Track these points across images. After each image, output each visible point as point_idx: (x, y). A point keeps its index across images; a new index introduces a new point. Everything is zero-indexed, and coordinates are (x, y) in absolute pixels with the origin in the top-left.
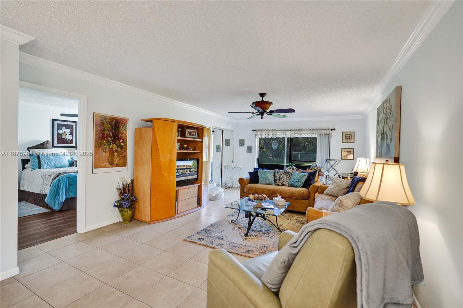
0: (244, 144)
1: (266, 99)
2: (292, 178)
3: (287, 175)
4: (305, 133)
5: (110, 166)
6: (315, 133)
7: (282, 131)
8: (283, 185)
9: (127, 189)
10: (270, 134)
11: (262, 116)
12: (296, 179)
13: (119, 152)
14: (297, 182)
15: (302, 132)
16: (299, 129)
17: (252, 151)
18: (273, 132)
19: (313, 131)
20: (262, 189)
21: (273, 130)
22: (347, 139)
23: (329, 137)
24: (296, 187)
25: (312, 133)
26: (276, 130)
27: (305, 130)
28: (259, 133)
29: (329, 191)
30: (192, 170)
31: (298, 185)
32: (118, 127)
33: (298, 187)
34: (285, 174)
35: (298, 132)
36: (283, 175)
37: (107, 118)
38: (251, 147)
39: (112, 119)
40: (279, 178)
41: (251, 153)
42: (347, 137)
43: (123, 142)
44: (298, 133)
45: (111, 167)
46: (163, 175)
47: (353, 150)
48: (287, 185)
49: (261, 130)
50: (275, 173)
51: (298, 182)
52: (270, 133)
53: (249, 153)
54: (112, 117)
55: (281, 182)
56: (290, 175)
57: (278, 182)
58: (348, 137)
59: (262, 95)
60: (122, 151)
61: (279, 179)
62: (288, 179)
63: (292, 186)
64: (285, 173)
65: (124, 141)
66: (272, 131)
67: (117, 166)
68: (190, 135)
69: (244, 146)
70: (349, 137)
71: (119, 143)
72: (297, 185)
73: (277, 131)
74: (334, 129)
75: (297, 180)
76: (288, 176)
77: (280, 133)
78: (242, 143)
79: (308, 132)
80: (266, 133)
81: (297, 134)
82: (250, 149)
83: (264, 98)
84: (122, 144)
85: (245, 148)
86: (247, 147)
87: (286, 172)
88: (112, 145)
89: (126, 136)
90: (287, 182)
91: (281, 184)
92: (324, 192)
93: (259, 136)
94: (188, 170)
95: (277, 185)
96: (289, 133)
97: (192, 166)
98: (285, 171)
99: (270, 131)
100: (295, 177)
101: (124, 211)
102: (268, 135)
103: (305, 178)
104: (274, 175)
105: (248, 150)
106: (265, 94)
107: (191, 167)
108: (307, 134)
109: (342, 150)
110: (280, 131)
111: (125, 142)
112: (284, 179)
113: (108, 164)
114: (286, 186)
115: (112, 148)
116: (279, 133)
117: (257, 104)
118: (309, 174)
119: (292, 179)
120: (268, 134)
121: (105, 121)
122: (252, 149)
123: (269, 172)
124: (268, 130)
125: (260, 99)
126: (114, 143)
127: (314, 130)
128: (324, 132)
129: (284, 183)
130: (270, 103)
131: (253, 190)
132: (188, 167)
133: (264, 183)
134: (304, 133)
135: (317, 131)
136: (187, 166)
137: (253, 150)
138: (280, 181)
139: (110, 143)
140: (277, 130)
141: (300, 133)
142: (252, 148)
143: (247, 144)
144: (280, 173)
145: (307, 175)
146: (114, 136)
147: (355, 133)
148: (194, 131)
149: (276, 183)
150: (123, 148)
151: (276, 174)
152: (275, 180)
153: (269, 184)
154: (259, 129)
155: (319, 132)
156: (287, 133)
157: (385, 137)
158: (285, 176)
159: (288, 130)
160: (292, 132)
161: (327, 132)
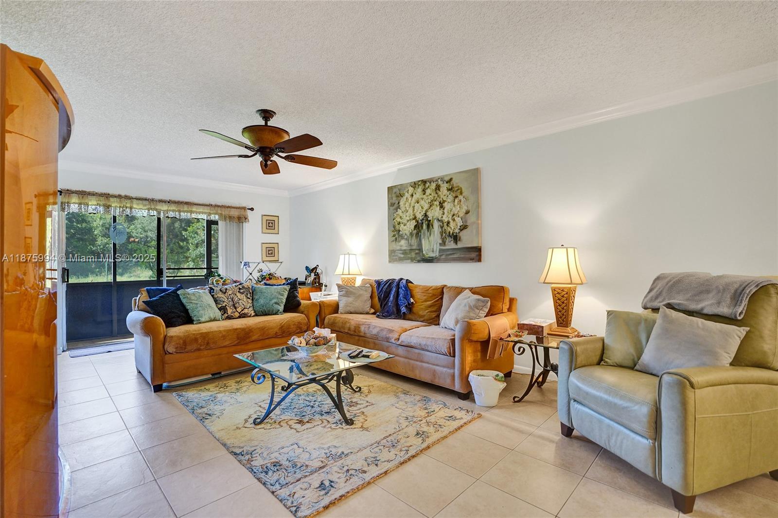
3: (247, 294)
4: (201, 210)
6: (219, 212)
7: (145, 202)
8: (243, 316)
12: (271, 300)
14: (276, 303)
15: (194, 209)
18: (121, 202)
19: (216, 208)
21: (120, 196)
22: (269, 226)
23: (241, 221)
25: (215, 212)
27: (200, 205)
28: (74, 200)
29: (350, 307)
31: (281, 310)
33: (276, 313)
34: (242, 293)
35: (186, 208)
36: (238, 294)
40: (231, 303)
42: (269, 223)
47: (278, 246)
48: (252, 315)
50: (210, 293)
51: (278, 304)
52: (112, 202)
55: (239, 310)
56: (250, 293)
57: (230, 311)
58: (271, 225)
61: (234, 305)
62: (250, 301)
63: (264, 313)
64: (242, 291)
66: (117, 200)
70: (272, 223)
72: (279, 310)
73: (134, 201)
74: (252, 209)
76: (249, 296)
77: (141, 207)
79: (207, 210)
80: (99, 202)
87: (243, 287)
90: (252, 309)
91: (237, 315)
92: (339, 311)
93: (73, 208)
95: (229, 318)
96: (163, 208)
98: (240, 287)
99: (112, 199)
102: (107, 207)
103: (286, 295)
109: (262, 246)
110: (140, 202)
112: (244, 303)
114: (250, 316)
116: (138, 204)
118: (290, 285)
119: (262, 301)
120: (108, 204)
124: (107, 196)
127: (218, 206)
128: (235, 213)
129: (246, 311)
131: (196, 340)
133: (208, 319)
134: (198, 211)
135: (223, 209)
138: (236, 308)
140: (130, 198)
141: (190, 209)
144: (230, 293)
145: (288, 288)
147: (280, 219)
149: (226, 315)
152: (223, 309)
153: (215, 320)
154: (74, 189)
156: (159, 207)
157: (436, 225)
158: (243, 297)
159: (161, 201)
160: (173, 207)
161: (241, 213)
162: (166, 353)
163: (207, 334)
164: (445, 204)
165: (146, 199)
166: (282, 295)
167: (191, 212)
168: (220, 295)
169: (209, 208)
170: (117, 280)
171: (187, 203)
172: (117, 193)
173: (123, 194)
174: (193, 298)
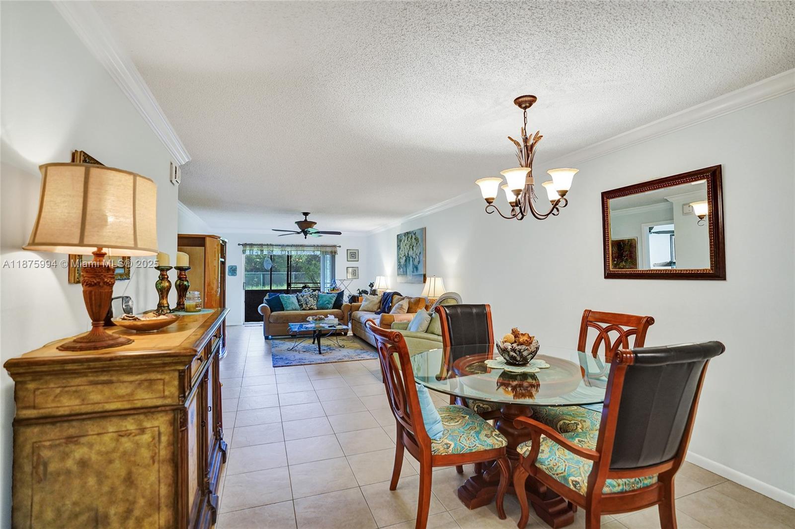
1: (309, 218)
2: (321, 300)
4: (309, 249)
6: (319, 249)
7: (279, 247)
8: (311, 309)
11: (306, 235)
12: (325, 301)
14: (327, 303)
15: (305, 249)
16: (301, 244)
17: (236, 273)
18: (268, 248)
20: (294, 315)
21: (267, 245)
22: (352, 257)
23: (333, 254)
24: (327, 309)
26: (271, 245)
27: (308, 246)
28: (248, 248)
33: (330, 309)
34: (311, 297)
35: (301, 248)
36: (309, 298)
38: (235, 268)
41: (235, 276)
47: (358, 269)
48: (316, 309)
49: (251, 245)
50: (297, 297)
53: (232, 275)
55: (309, 306)
57: (304, 306)
58: (353, 255)
59: (306, 214)
61: (306, 303)
62: (315, 302)
63: (323, 308)
66: (266, 247)
72: (328, 307)
73: (274, 247)
74: (340, 247)
76: (315, 299)
77: (278, 249)
79: (312, 249)
80: (258, 249)
82: (233, 271)
83: (307, 217)
86: (228, 267)
90: (316, 306)
91: (308, 308)
92: (360, 309)
93: (248, 252)
96: (289, 249)
98: (311, 294)
99: (264, 247)
100: (324, 299)
102: (262, 251)
103: (334, 299)
104: (299, 301)
105: (230, 271)
106: (309, 213)
109: (347, 269)
110: (277, 247)
114: (314, 310)
116: (276, 248)
117: (299, 223)
118: (338, 294)
119: (321, 302)
120: (262, 249)
122: (236, 271)
123: (292, 296)
124: (262, 245)
125: (303, 218)
127: (319, 246)
128: (329, 249)
129: (312, 307)
130: (314, 223)
131: (283, 318)
133: (291, 309)
135: (322, 248)
137: (238, 272)
138: (307, 305)
142: (236, 268)
143: (229, 263)
145: (336, 296)
147: (359, 251)
149: (302, 308)
152: (301, 305)
153: (296, 310)
154: (248, 243)
155: (324, 249)
156: (286, 249)
157: (411, 259)
158: (311, 299)
159: (287, 246)
160: (294, 248)
161: (333, 249)
162: (270, 323)
163: (287, 315)
164: (414, 247)
165: (280, 245)
166: (332, 299)
168: (301, 298)
169: (313, 247)
170: (272, 289)
171: (301, 246)
172: (266, 243)
173: (269, 244)
174: (285, 298)
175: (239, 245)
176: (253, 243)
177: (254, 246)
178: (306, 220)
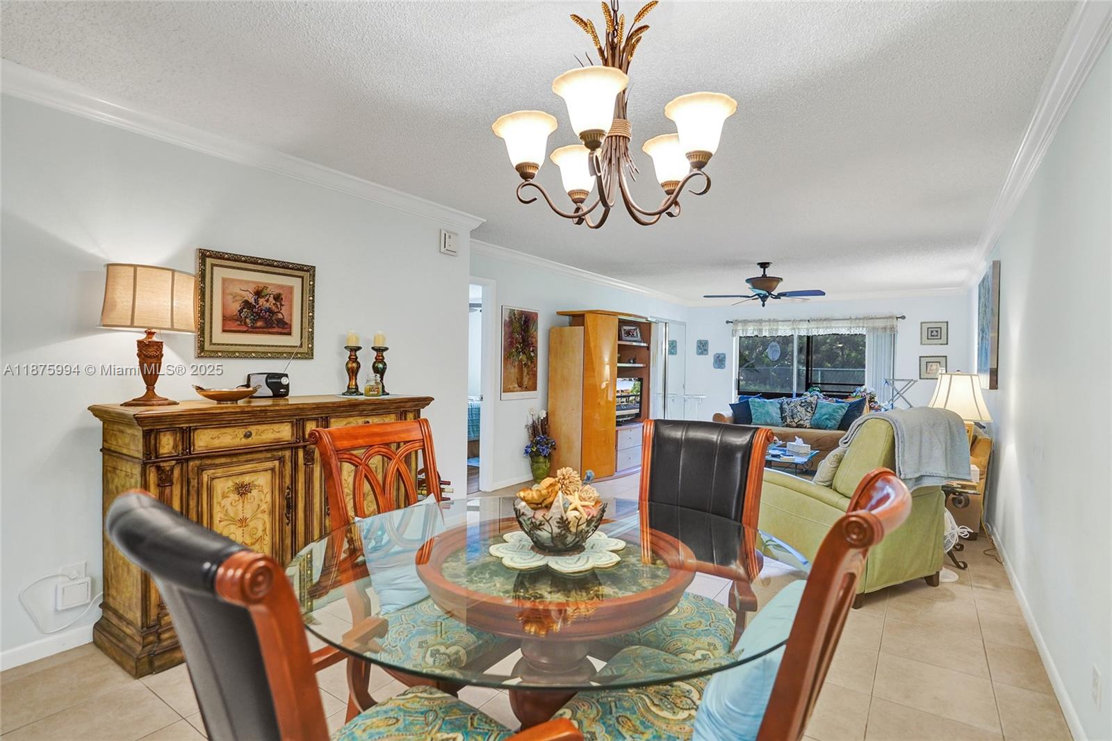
0: (706, 350)
1: (770, 272)
2: (817, 413)
3: (807, 408)
4: (841, 325)
5: (519, 389)
6: (861, 325)
7: (788, 323)
9: (539, 427)
10: (764, 328)
11: (764, 301)
12: (825, 414)
13: (529, 366)
14: (827, 419)
15: (834, 324)
16: (828, 317)
17: (724, 365)
18: (770, 325)
19: (857, 321)
21: (769, 321)
22: (932, 336)
23: (892, 333)
24: (825, 429)
25: (855, 325)
26: (776, 321)
27: (839, 320)
28: (740, 327)
30: (631, 398)
31: (829, 426)
32: (528, 326)
33: (830, 428)
34: (802, 406)
36: (799, 407)
37: (516, 312)
38: (722, 356)
39: (522, 313)
40: (790, 414)
41: (722, 368)
42: (932, 332)
43: (533, 351)
44: (825, 325)
45: (520, 391)
46: (599, 404)
47: (946, 359)
48: (808, 427)
49: (745, 322)
50: (781, 404)
51: (829, 420)
52: (764, 326)
53: (719, 368)
54: (522, 311)
55: (796, 420)
56: (812, 408)
57: (788, 420)
58: (935, 333)
59: (764, 265)
60: (533, 366)
61: (792, 416)
62: (809, 415)
63: (818, 427)
64: (803, 404)
65: (534, 348)
66: (767, 323)
67: (527, 389)
68: (628, 336)
69: (707, 354)
70: (937, 332)
71: (529, 352)
72: (827, 426)
73: (780, 323)
74: (903, 317)
75: (826, 416)
76: (809, 409)
77: (785, 327)
78: (702, 347)
79: (847, 324)
80: (756, 328)
81: (823, 328)
82: (720, 361)
83: (766, 269)
84: (532, 354)
85: (709, 358)
86: (715, 356)
87: (806, 401)
88: (522, 356)
89: (536, 341)
90: (808, 421)
91: (795, 425)
93: (740, 333)
94: (624, 400)
95: (788, 426)
96: (804, 325)
97: (632, 392)
98: (803, 401)
99: (763, 324)
100: (824, 411)
101: (540, 462)
102: (760, 330)
103: (842, 412)
104: (782, 409)
105: (716, 362)
106: (768, 263)
107: (630, 394)
108: (845, 327)
109: (920, 360)
110: (785, 323)
111: (535, 351)
112: (802, 416)
113: (516, 386)
114: (806, 427)
115: (521, 361)
116: (782, 326)
117: (754, 282)
118: (851, 404)
119: (817, 416)
120: (761, 328)
121: (513, 317)
122: (725, 361)
123: (771, 402)
124: (760, 321)
125: (759, 273)
126: (524, 353)
127: (860, 319)
128: (880, 324)
129: (802, 422)
130: (779, 280)
132: (624, 394)
133: (763, 422)
134: (837, 326)
135: (866, 321)
136: (622, 391)
137: (727, 363)
138: (793, 419)
139: (519, 352)
140: (779, 321)
141: (829, 325)
142: (725, 357)
143: (713, 350)
144: (792, 404)
145: (846, 407)
146: (524, 341)
147: (949, 325)
148: (634, 330)
149: (786, 423)
150: (533, 360)
151: (785, 406)
152: (783, 418)
155: (870, 324)
156: (800, 326)
158: (802, 410)
159: (802, 320)
160: (812, 325)
161: (888, 323)
167: (832, 327)
169: (849, 321)
174: (756, 405)
175: (727, 322)
176: (748, 319)
177: (749, 324)
178: (764, 275)
